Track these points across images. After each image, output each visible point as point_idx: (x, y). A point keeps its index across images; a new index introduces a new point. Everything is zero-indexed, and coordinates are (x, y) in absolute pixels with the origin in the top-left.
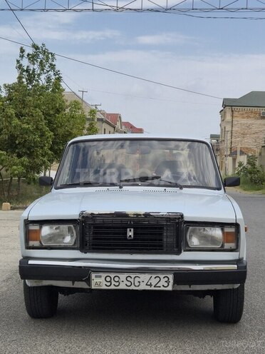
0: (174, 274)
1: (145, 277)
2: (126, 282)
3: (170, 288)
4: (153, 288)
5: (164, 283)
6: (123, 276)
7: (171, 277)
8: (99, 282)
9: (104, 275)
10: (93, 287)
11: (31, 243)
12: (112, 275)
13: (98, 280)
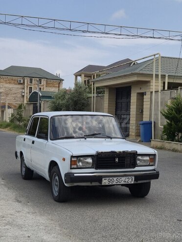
0: (135, 176)
1: (123, 179)
2: (116, 181)
3: (133, 183)
4: (126, 183)
5: (131, 181)
6: (115, 179)
7: (133, 178)
8: (105, 182)
9: (108, 179)
10: (103, 184)
11: (73, 166)
12: (111, 179)
13: (105, 181)
